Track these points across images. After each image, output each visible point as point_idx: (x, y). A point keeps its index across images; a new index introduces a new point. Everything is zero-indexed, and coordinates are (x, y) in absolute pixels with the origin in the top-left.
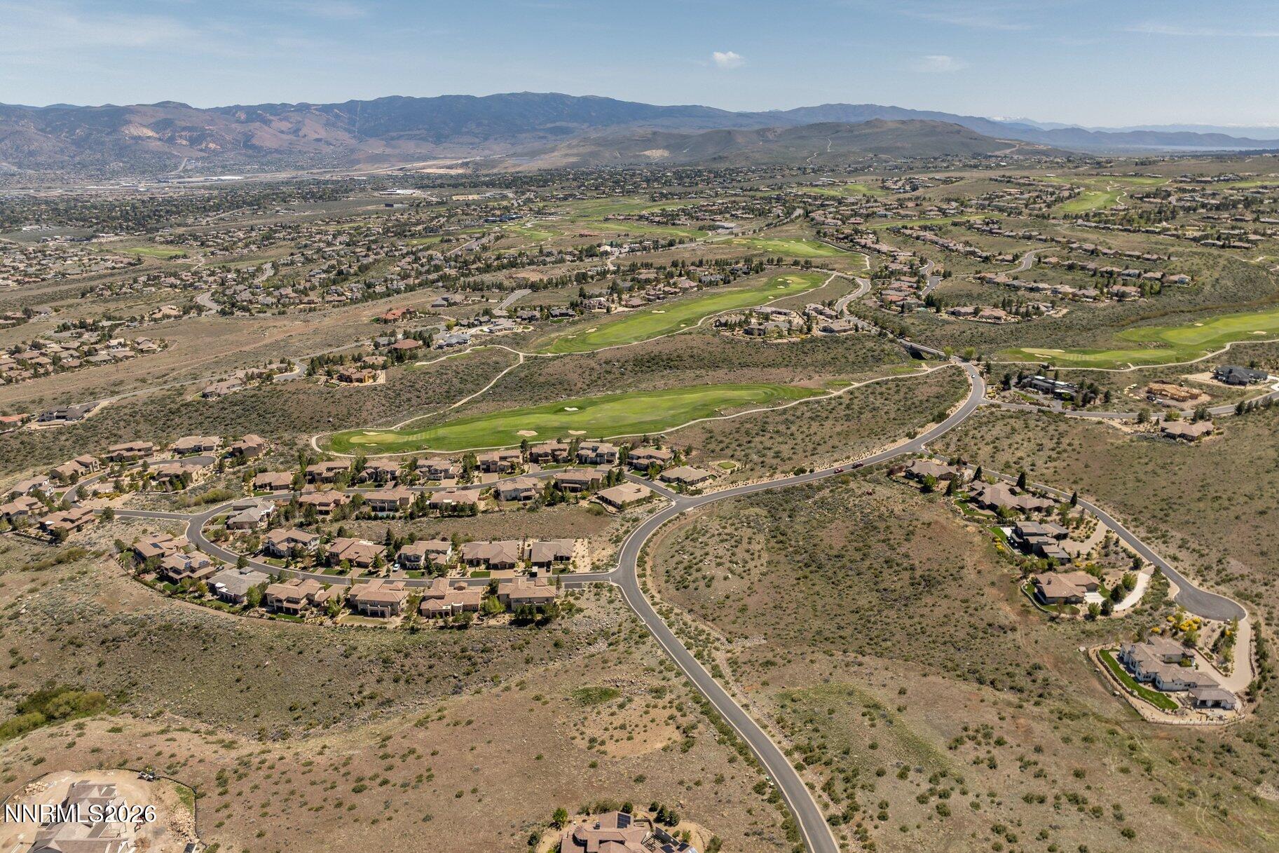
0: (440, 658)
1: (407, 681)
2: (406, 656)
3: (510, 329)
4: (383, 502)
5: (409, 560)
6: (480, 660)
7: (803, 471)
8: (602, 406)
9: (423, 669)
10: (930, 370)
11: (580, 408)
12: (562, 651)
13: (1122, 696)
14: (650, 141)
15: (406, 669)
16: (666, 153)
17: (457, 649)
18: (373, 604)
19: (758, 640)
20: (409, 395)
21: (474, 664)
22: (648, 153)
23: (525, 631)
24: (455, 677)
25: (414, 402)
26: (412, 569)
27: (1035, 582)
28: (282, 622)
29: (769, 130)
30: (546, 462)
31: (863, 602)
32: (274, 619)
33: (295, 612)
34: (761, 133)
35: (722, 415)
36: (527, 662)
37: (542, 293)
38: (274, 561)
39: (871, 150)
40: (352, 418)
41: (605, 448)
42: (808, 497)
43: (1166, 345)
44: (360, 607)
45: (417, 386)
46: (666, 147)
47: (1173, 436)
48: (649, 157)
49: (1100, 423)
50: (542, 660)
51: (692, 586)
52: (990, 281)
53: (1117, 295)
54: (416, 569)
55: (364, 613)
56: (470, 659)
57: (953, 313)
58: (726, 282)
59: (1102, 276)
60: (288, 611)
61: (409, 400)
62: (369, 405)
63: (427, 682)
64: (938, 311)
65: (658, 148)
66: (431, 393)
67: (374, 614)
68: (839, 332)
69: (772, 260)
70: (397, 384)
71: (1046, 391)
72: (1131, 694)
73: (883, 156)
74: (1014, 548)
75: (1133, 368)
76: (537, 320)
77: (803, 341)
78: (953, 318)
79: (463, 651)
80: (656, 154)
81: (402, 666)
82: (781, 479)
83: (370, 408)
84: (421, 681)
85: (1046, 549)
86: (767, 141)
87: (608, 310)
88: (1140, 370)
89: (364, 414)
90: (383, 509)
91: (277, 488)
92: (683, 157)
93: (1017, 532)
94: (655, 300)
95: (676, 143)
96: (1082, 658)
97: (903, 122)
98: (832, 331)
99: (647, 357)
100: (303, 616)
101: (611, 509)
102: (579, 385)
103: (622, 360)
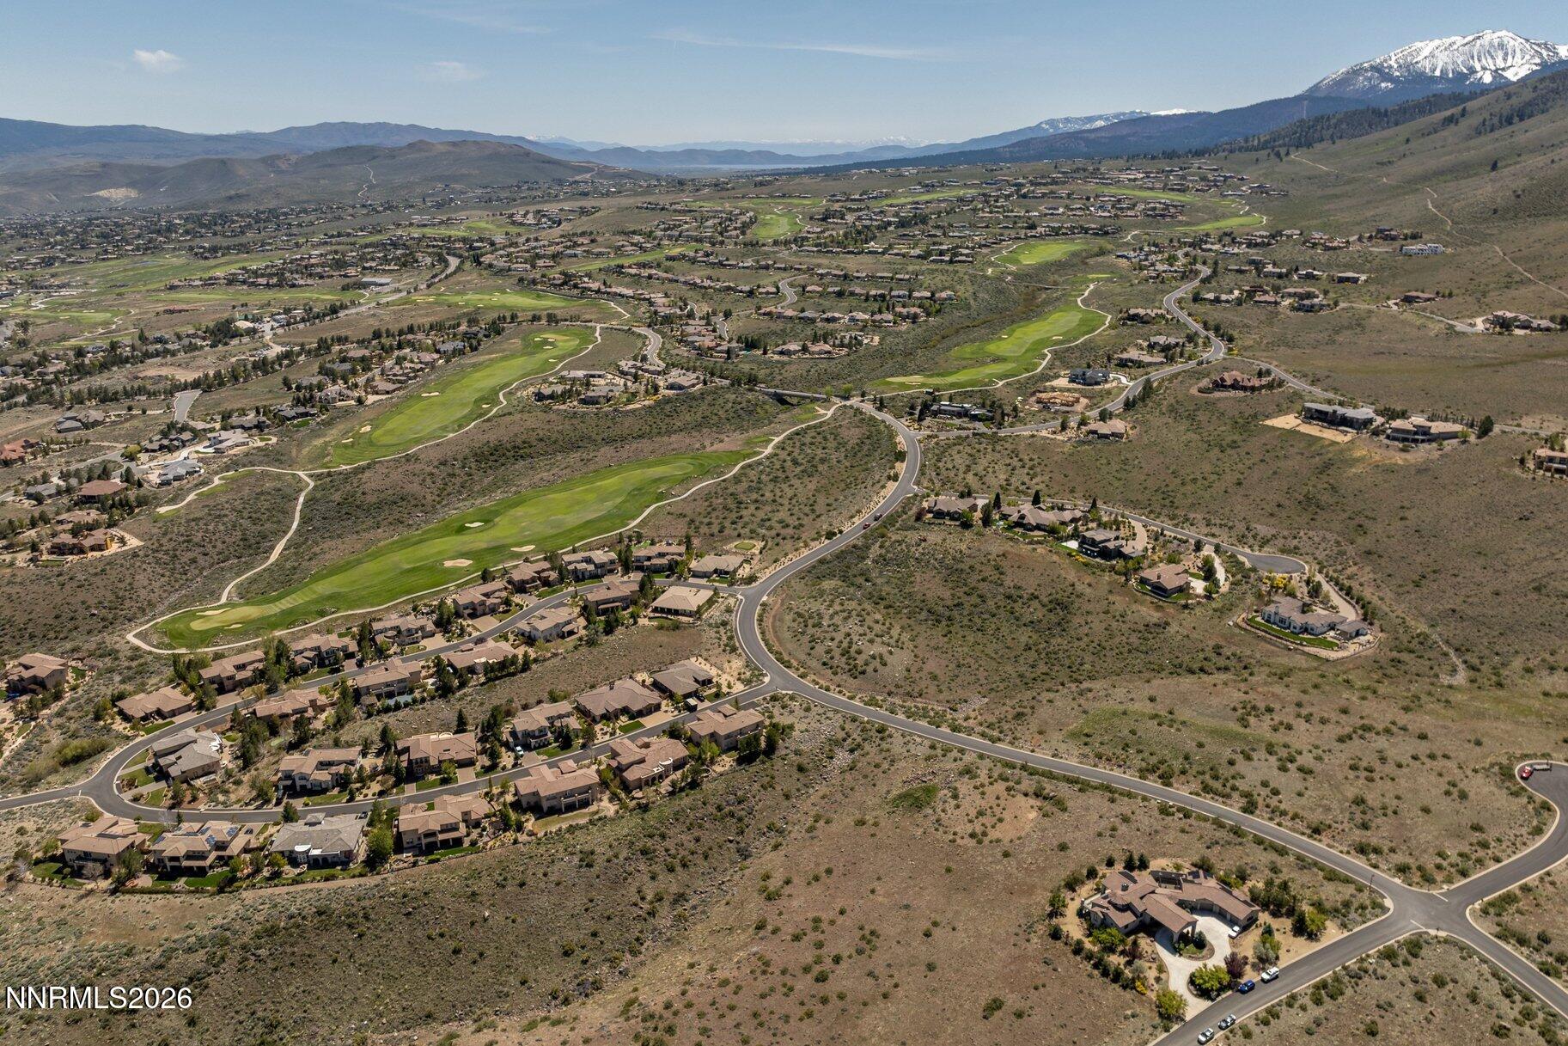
0: (700, 826)
1: (684, 866)
2: (663, 837)
3: (243, 444)
4: (387, 685)
5: (534, 737)
6: (743, 813)
7: (835, 534)
8: (512, 512)
9: (692, 846)
10: (830, 413)
11: (486, 521)
12: (813, 775)
13: (1296, 649)
14: (104, 175)
15: (673, 852)
16: (133, 194)
17: (711, 809)
18: (566, 795)
19: (978, 702)
20: (190, 555)
21: (740, 820)
22: (103, 193)
23: (756, 766)
24: (731, 841)
25: (201, 561)
26: (540, 747)
27: (1143, 581)
28: (451, 859)
29: (278, 157)
30: (536, 588)
31: (1024, 639)
32: (438, 860)
33: (458, 842)
34: (270, 162)
35: (675, 496)
36: (787, 797)
37: (224, 393)
38: (317, 799)
39: (440, 178)
40: (127, 604)
41: (600, 556)
42: (864, 559)
43: (998, 359)
44: (545, 805)
45: (196, 540)
46: (131, 184)
47: (1105, 436)
48: (107, 199)
49: (1033, 436)
50: (798, 790)
51: (870, 669)
52: (780, 316)
53: (908, 317)
54: (545, 746)
55: (554, 811)
56: (733, 816)
57: (782, 353)
58: (474, 349)
59: (875, 300)
60: (445, 844)
61: (194, 561)
62: (141, 579)
63: (706, 858)
64: (765, 353)
65: (117, 185)
66: (219, 545)
67: (571, 808)
68: (689, 387)
69: (504, 317)
70: (164, 541)
71: (959, 415)
72: (1301, 644)
73: (458, 187)
74: (1095, 557)
75: (1001, 383)
76: (268, 426)
77: (658, 403)
78: (785, 358)
79: (719, 808)
80: (118, 195)
81: (667, 850)
82: (821, 548)
83: (146, 583)
84: (699, 860)
85: (1126, 550)
86: (280, 172)
87: (360, 401)
88: (1008, 384)
89: (143, 593)
90: (390, 695)
91: (174, 713)
92: (161, 200)
93: (1084, 541)
94: (406, 381)
95: (146, 179)
96: (1237, 631)
97: (454, 144)
98: (681, 387)
99: (486, 448)
100: (474, 843)
101: (684, 619)
102: (429, 497)
103: (460, 457)
